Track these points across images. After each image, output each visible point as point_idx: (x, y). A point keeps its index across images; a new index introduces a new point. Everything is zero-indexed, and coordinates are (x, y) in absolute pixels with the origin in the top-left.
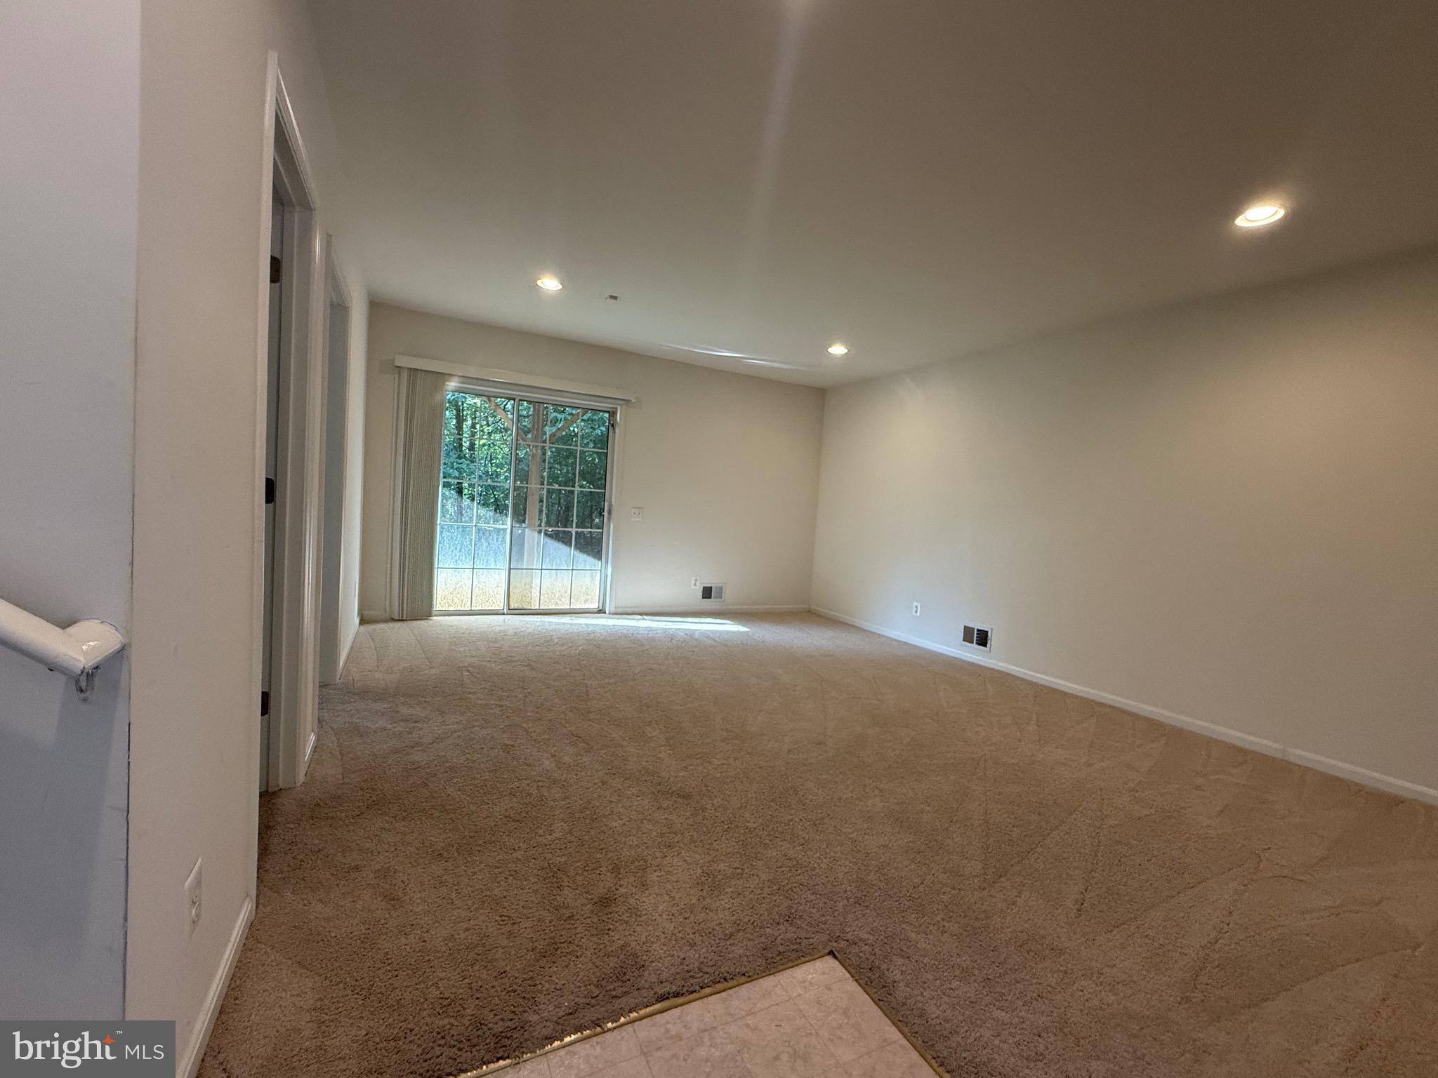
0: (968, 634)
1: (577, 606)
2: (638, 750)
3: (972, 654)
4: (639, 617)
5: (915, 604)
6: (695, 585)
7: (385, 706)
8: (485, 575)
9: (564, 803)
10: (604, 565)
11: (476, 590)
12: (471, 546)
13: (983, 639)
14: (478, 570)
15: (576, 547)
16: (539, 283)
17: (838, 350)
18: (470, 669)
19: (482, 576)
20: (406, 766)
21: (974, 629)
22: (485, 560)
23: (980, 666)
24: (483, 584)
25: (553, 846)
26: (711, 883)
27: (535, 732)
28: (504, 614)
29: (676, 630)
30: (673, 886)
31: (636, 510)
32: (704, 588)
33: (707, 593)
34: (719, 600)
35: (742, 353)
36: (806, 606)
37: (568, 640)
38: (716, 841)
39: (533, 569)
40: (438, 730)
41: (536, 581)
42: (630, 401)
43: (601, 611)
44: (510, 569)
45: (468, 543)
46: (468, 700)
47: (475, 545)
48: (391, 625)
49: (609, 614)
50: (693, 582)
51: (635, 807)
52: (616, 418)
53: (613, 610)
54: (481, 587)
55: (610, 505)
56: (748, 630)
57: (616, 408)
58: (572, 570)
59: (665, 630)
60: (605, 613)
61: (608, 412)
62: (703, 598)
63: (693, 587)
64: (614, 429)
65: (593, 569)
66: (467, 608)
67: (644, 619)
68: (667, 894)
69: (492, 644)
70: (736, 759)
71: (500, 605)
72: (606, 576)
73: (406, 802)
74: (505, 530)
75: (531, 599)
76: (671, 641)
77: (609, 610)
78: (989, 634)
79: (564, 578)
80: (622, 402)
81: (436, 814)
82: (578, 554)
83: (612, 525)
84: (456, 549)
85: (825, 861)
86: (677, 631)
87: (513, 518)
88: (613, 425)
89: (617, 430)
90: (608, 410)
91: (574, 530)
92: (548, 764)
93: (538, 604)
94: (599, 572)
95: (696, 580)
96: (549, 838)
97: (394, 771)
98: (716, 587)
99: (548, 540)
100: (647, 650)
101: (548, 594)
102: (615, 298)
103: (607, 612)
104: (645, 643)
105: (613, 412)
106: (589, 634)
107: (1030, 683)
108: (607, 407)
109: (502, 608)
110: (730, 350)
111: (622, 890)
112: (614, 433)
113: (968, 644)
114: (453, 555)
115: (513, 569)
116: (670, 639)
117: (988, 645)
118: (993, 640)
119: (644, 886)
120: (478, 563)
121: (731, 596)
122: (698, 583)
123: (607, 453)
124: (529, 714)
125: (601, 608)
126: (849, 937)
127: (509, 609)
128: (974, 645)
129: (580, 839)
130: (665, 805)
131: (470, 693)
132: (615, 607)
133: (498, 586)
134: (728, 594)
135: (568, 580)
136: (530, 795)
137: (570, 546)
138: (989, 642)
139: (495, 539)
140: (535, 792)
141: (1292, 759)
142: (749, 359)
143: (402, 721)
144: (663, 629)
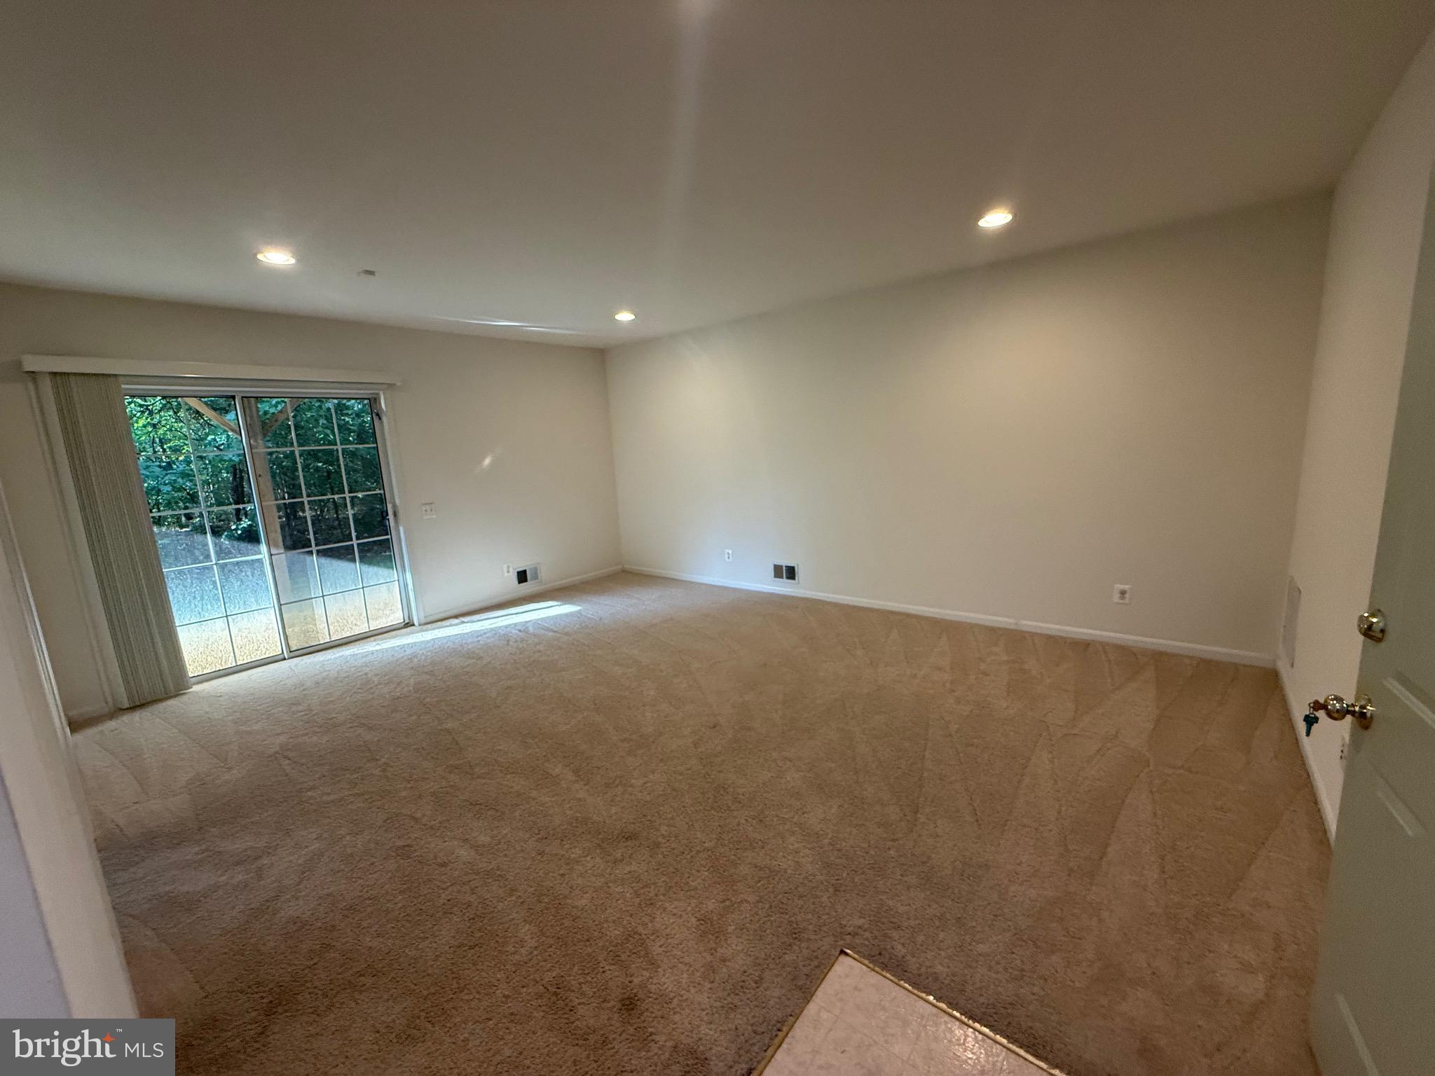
0: (778, 572)
1: (375, 625)
2: (553, 796)
3: (783, 587)
4: (456, 621)
5: (727, 551)
6: (508, 572)
7: (197, 849)
8: (246, 620)
9: (514, 898)
10: (401, 574)
11: (238, 641)
12: (217, 589)
13: (791, 573)
14: (233, 617)
15: (362, 560)
16: (260, 257)
17: (625, 317)
18: (291, 755)
19: (242, 623)
20: (285, 931)
21: (782, 566)
22: (242, 602)
23: (793, 597)
24: (247, 631)
25: (534, 961)
26: (711, 929)
27: (424, 815)
28: (285, 659)
29: (506, 627)
30: (681, 950)
31: (427, 506)
32: (518, 572)
33: (522, 577)
34: (537, 581)
35: (523, 322)
36: (620, 567)
37: (391, 673)
38: (689, 877)
39: (312, 598)
40: (297, 859)
41: (319, 611)
42: (395, 384)
43: (408, 624)
44: (280, 605)
45: (211, 587)
46: (312, 801)
47: (222, 587)
48: (126, 718)
49: (420, 625)
50: (505, 570)
51: (590, 872)
52: (380, 404)
53: (423, 621)
54: (244, 635)
55: (394, 506)
56: (580, 608)
57: (378, 394)
58: (363, 588)
59: (494, 631)
60: (413, 625)
61: (369, 399)
62: (519, 583)
63: (506, 574)
64: (380, 419)
65: (389, 580)
66: (231, 664)
67: (463, 622)
68: (680, 963)
69: (294, 708)
70: (653, 772)
71: (276, 649)
72: (406, 586)
73: (317, 983)
74: (260, 561)
75: (318, 632)
76: (508, 645)
77: (419, 620)
78: (796, 569)
79: (357, 598)
80: (384, 386)
81: (368, 981)
82: (365, 568)
83: (401, 529)
84: (195, 597)
85: (789, 858)
86: (508, 629)
87: (268, 545)
88: (378, 415)
89: (384, 419)
90: (368, 397)
91: (355, 542)
92: (464, 853)
93: (328, 637)
94: (397, 582)
95: (508, 567)
96: (523, 951)
97: (272, 944)
98: (531, 569)
99: (323, 560)
100: (490, 662)
101: (338, 621)
102: (371, 273)
103: (416, 623)
104: (482, 655)
105: (375, 399)
106: (411, 660)
107: (836, 605)
108: (366, 394)
109: (281, 652)
110: (507, 319)
111: (636, 981)
112: (382, 423)
113: (779, 579)
114: (193, 606)
115: (284, 604)
116: (505, 642)
117: (796, 578)
118: (800, 573)
119: (654, 964)
120: (232, 608)
121: (547, 576)
122: (511, 569)
123: (377, 447)
124: (403, 794)
125: (406, 622)
126: (850, 930)
127: (291, 652)
128: (785, 580)
129: (558, 938)
130: (619, 856)
131: (309, 790)
132: (425, 617)
133: (267, 628)
134: (543, 574)
135: (360, 600)
136: (469, 905)
137: (354, 560)
138: (797, 575)
139: (249, 573)
140: (473, 898)
141: (1025, 629)
142: (531, 327)
143: (237, 864)
144: (492, 630)
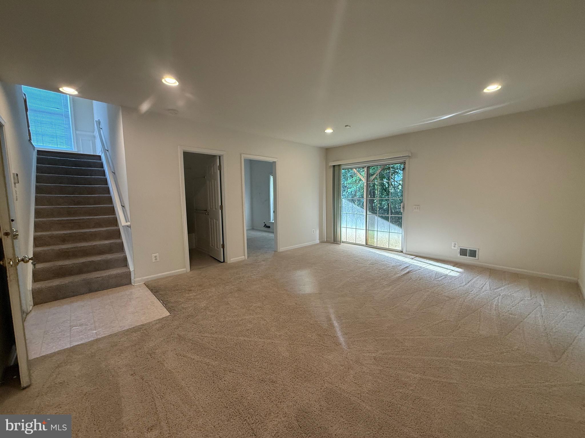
1: (391, 247)
6: (454, 247)
11: (357, 237)
14: (357, 229)
15: (391, 222)
19: (359, 231)
28: (365, 246)
31: (416, 206)
32: (461, 249)
33: (464, 252)
34: (473, 258)
39: (375, 230)
41: (376, 236)
42: (409, 156)
43: (401, 252)
44: (366, 230)
45: (355, 220)
49: (405, 254)
50: (453, 245)
54: (358, 235)
57: (405, 161)
58: (389, 232)
60: (403, 253)
62: (460, 255)
65: (399, 232)
66: (355, 242)
71: (363, 242)
75: (374, 242)
77: (405, 251)
80: (407, 157)
83: (405, 213)
89: (406, 170)
90: (403, 162)
91: (390, 216)
93: (377, 244)
94: (401, 233)
95: (455, 244)
99: (379, 219)
101: (380, 240)
105: (405, 163)
108: (402, 161)
109: (364, 244)
112: (405, 172)
115: (368, 230)
120: (357, 227)
122: (456, 246)
125: (402, 250)
133: (364, 236)
135: (388, 236)
